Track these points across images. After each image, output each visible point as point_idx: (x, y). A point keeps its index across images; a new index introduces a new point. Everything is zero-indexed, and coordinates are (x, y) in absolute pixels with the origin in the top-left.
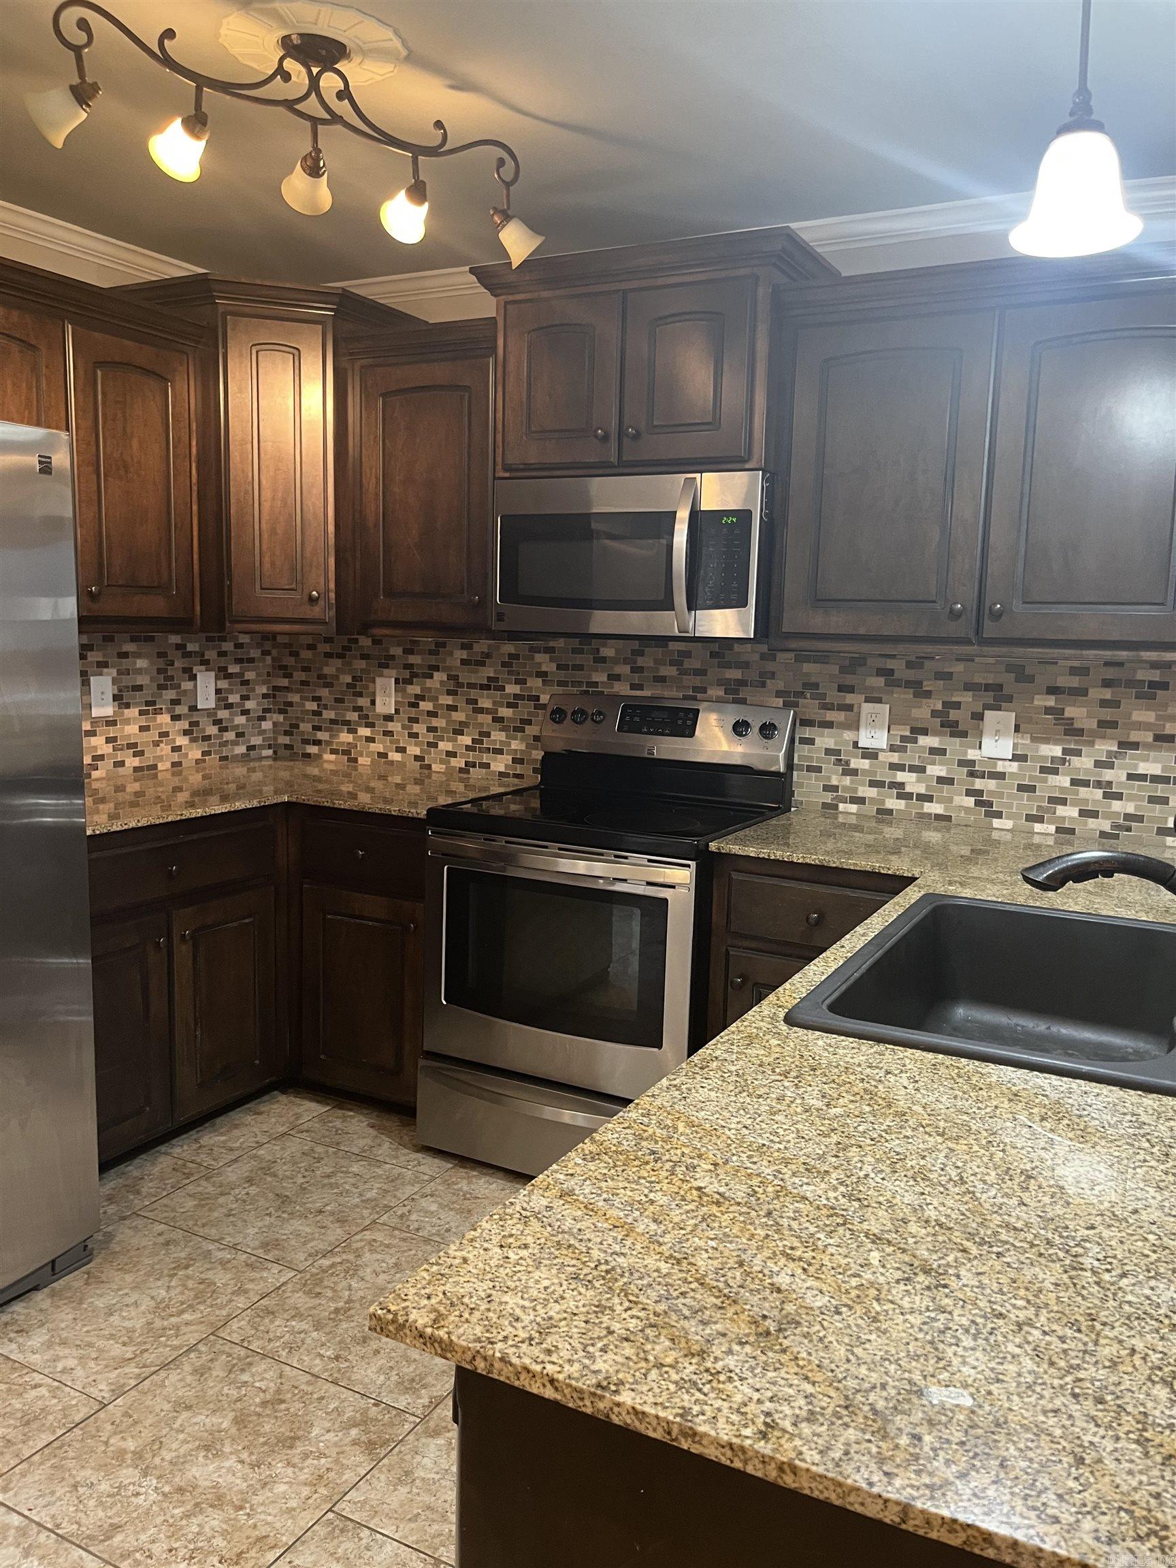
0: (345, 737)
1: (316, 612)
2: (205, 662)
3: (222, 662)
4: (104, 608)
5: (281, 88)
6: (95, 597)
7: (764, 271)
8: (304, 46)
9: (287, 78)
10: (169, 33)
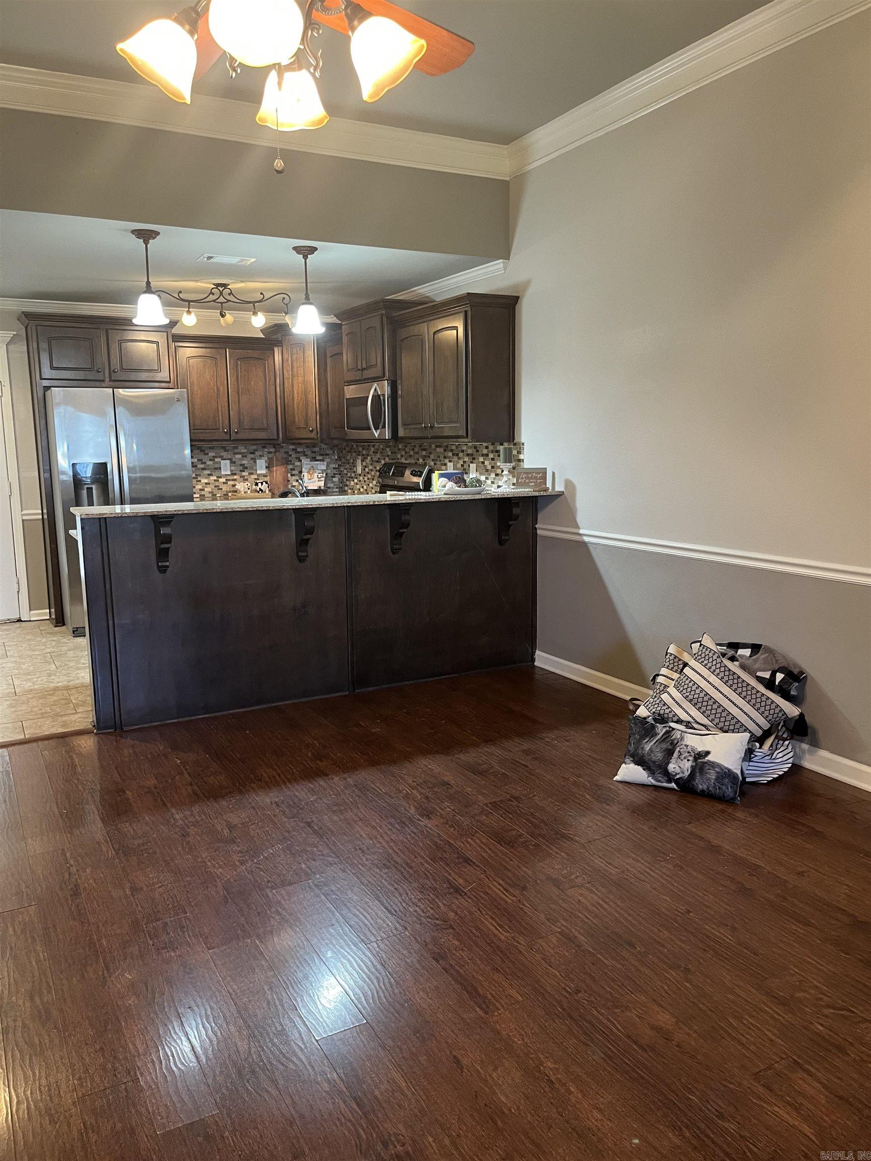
0: (352, 483)
1: (313, 435)
2: (306, 455)
3: (314, 455)
4: (240, 436)
5: (212, 297)
6: (236, 433)
7: (384, 312)
8: (218, 285)
9: (213, 294)
10: (180, 292)
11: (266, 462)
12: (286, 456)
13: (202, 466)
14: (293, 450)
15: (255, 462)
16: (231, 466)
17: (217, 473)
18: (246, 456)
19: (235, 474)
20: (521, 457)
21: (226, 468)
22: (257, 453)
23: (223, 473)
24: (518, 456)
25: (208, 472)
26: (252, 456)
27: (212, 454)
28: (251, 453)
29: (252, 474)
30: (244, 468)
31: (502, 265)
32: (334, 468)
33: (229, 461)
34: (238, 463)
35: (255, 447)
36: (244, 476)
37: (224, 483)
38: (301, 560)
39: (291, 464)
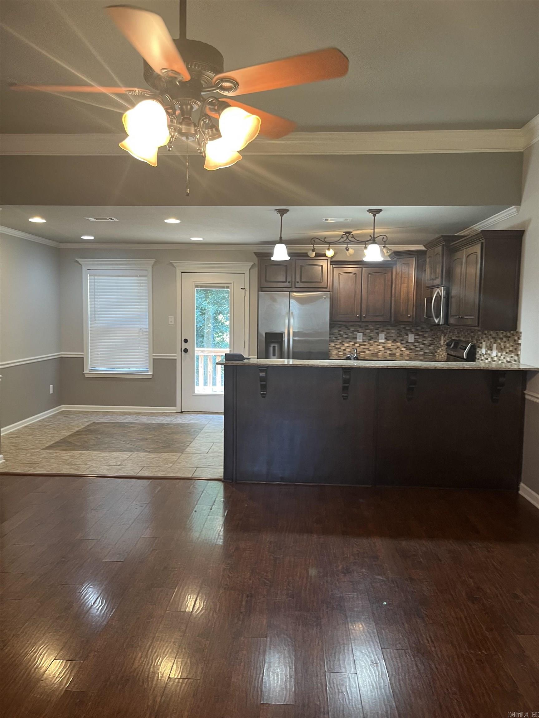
2: (411, 332)
4: (367, 319)
5: (342, 240)
6: (365, 317)
7: (444, 243)
8: (346, 233)
9: (343, 238)
10: (325, 238)
11: (385, 335)
12: (398, 331)
13: (346, 336)
14: (404, 328)
15: (378, 335)
16: (363, 337)
17: (354, 341)
18: (372, 331)
19: (365, 342)
20: (520, 342)
21: (360, 338)
22: (380, 329)
23: (358, 340)
24: (518, 341)
25: (348, 340)
26: (377, 331)
27: (352, 329)
28: (376, 329)
29: (376, 342)
30: (371, 338)
31: (515, 210)
32: (430, 340)
33: (362, 334)
34: (368, 335)
35: (378, 326)
36: (371, 343)
37: (358, 347)
38: (345, 398)
39: (402, 337)
